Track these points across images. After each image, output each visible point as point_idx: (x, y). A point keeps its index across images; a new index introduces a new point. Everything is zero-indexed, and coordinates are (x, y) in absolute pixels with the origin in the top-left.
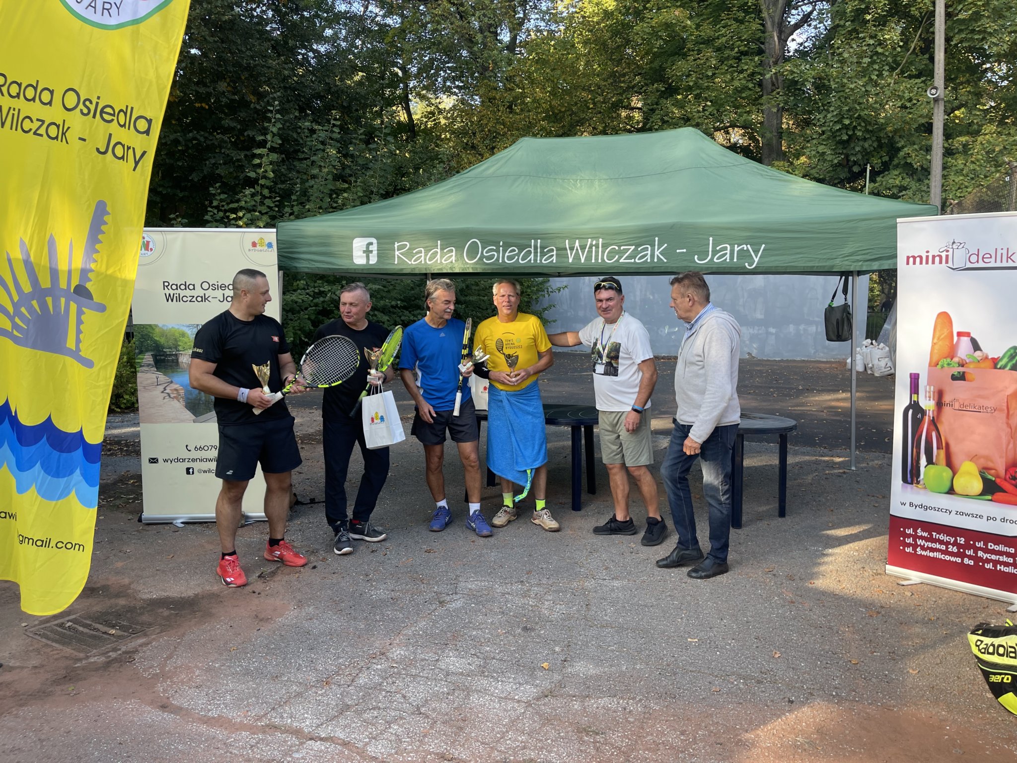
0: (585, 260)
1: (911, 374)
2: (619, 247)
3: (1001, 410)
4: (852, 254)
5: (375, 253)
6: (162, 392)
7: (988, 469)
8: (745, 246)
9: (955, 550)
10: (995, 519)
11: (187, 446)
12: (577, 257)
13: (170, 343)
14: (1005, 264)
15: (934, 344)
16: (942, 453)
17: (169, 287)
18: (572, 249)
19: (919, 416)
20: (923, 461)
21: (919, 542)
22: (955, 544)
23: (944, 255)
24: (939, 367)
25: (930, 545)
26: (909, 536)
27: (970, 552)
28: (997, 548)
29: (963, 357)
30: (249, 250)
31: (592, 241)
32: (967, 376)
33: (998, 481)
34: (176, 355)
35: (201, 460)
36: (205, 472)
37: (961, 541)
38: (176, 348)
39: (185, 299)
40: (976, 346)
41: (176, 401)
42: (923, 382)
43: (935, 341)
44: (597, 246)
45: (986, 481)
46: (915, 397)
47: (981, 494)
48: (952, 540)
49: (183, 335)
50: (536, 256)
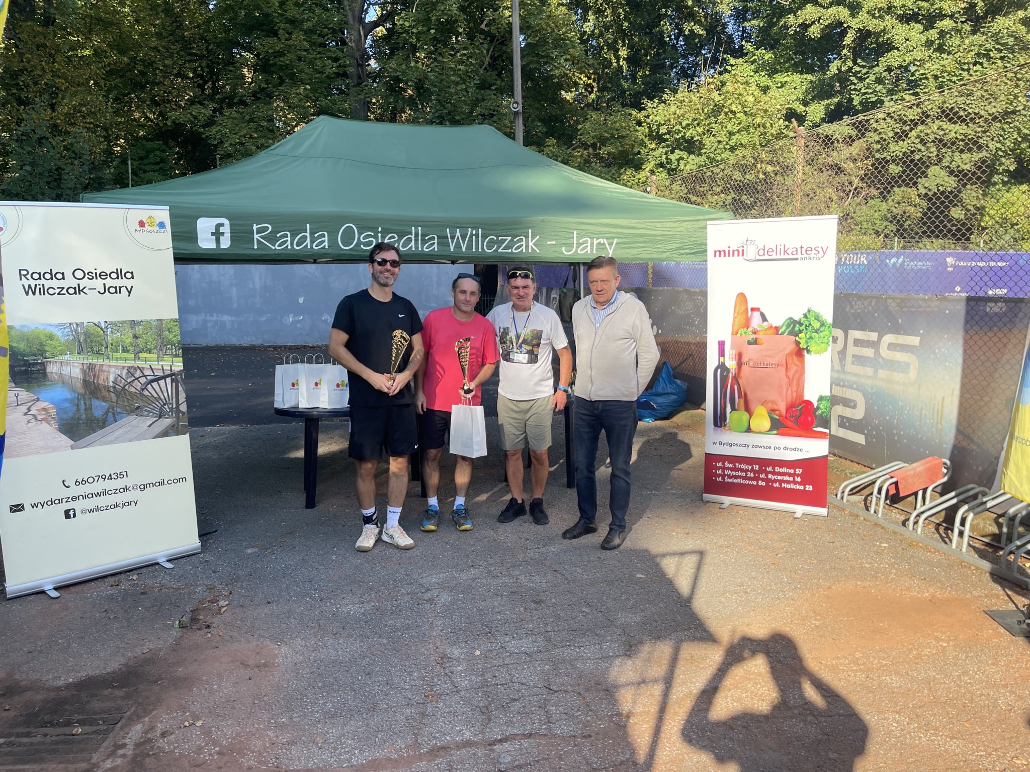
0: (466, 249)
1: (719, 342)
2: (497, 237)
3: (782, 366)
4: (678, 249)
5: (228, 235)
6: (26, 414)
7: (773, 410)
8: (601, 240)
9: (752, 475)
10: (779, 448)
11: (64, 481)
12: (458, 246)
13: (34, 349)
14: (782, 257)
15: (735, 318)
16: (742, 401)
17: (29, 276)
18: (453, 238)
19: (725, 373)
20: (729, 409)
21: (727, 472)
22: (752, 470)
23: (740, 249)
24: (739, 335)
25: (734, 473)
26: (719, 468)
27: (763, 476)
28: (781, 470)
29: (756, 327)
30: (136, 231)
31: (472, 231)
32: (758, 341)
33: (781, 418)
34: (43, 364)
35: (85, 497)
36: (91, 511)
37: (756, 467)
38: (42, 354)
39: (51, 291)
40: (764, 318)
41: (44, 424)
42: (727, 347)
43: (736, 315)
44: (477, 236)
45: (772, 419)
46: (722, 359)
47: (769, 430)
48: (750, 468)
49: (51, 337)
50: (416, 243)
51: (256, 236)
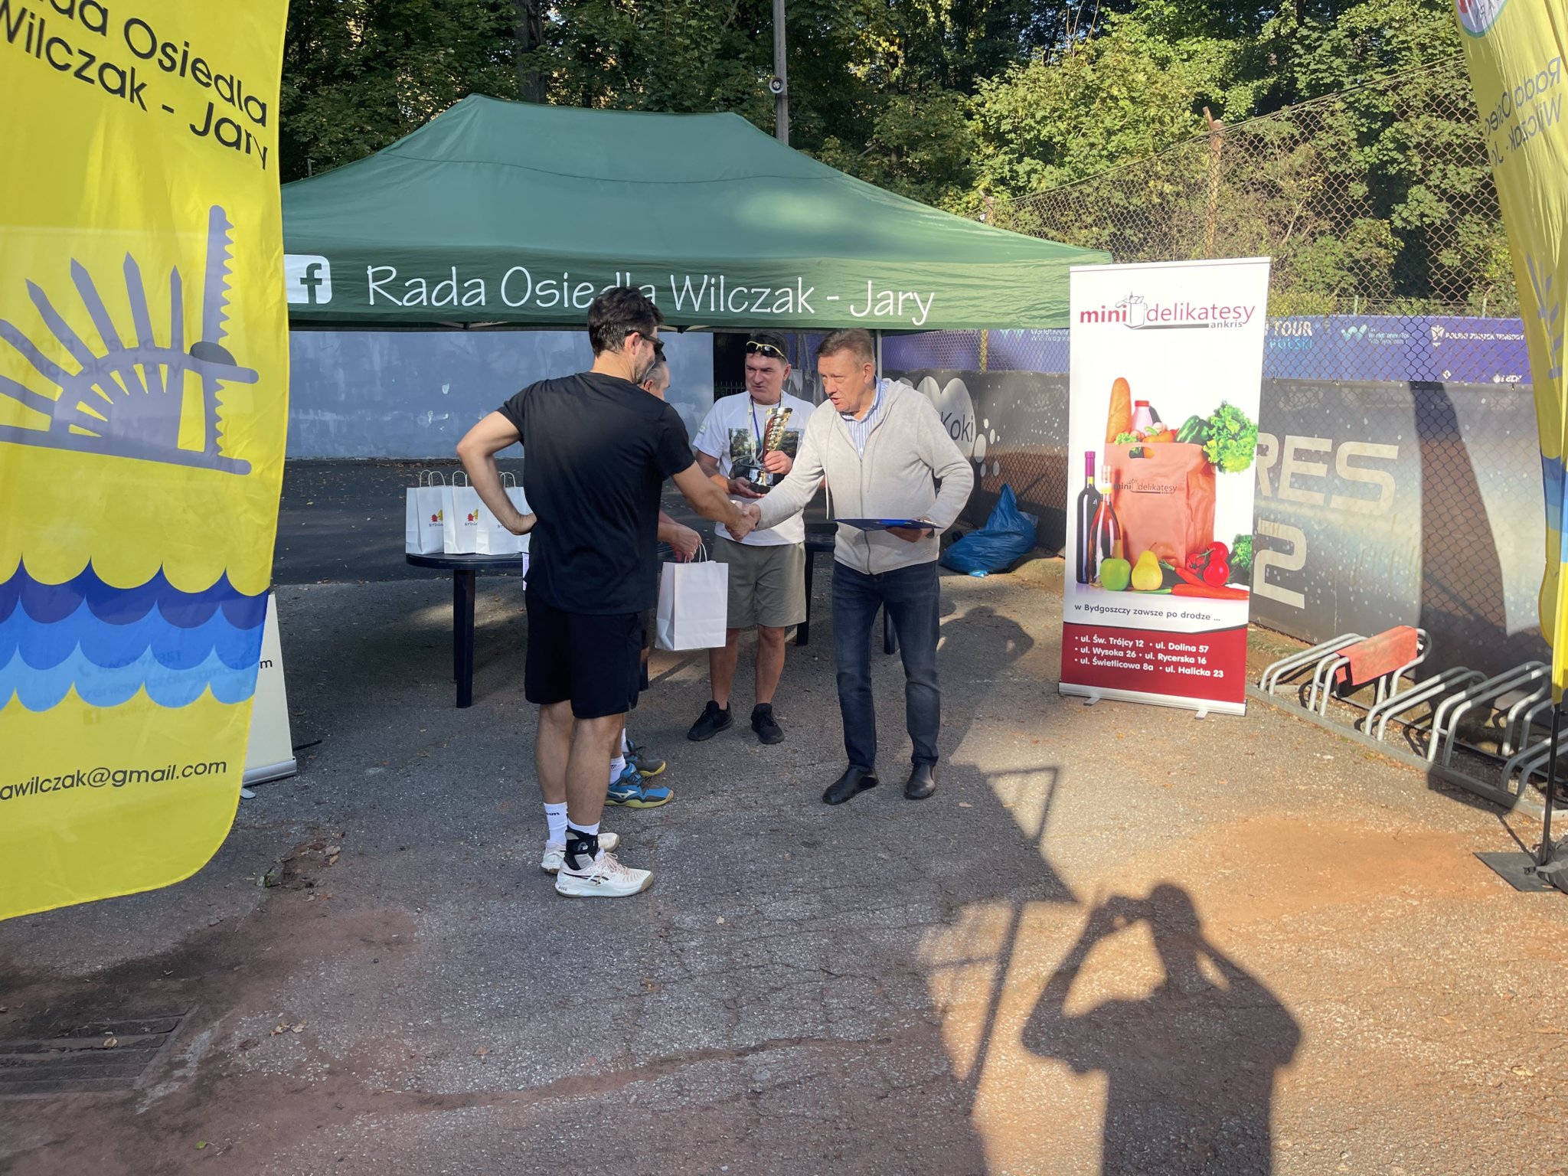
0: (700, 307)
1: (1086, 454)
2: (749, 289)
3: (1181, 490)
4: (1028, 309)
5: (327, 283)
7: (1167, 558)
8: (910, 294)
9: (1134, 655)
10: (1175, 615)
12: (688, 302)
15: (1111, 417)
16: (1120, 543)
18: (679, 289)
19: (1096, 502)
20: (1100, 555)
21: (1096, 651)
22: (1134, 648)
23: (1121, 310)
24: (1116, 443)
25: (1107, 652)
26: (1084, 645)
27: (1149, 656)
28: (1178, 648)
29: (1142, 430)
31: (710, 279)
32: (1146, 453)
33: (1178, 570)
37: (1140, 643)
40: (1155, 418)
42: (1099, 462)
43: (1112, 412)
44: (717, 286)
45: (1165, 572)
46: (1090, 480)
47: (1162, 587)
48: (1131, 644)
51: (372, 285)
